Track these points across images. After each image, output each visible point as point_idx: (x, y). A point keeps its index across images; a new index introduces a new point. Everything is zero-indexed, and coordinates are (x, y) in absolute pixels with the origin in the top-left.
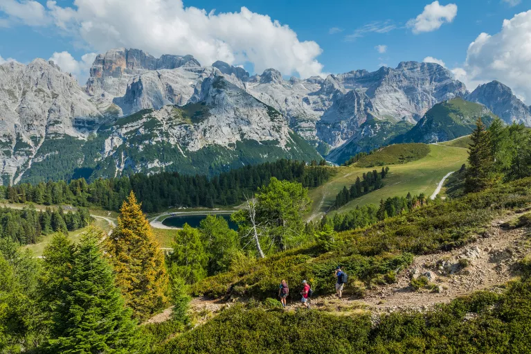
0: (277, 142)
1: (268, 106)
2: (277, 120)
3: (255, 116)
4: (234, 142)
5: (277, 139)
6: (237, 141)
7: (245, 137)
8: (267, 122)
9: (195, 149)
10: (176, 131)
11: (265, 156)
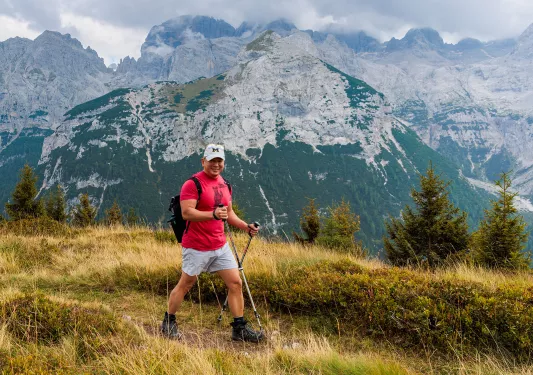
0: (356, 148)
1: (348, 77)
2: (363, 105)
3: (317, 97)
4: (261, 145)
5: (358, 143)
6: (268, 146)
7: (287, 137)
8: (341, 109)
9: (174, 159)
10: (153, 125)
11: (321, 176)
